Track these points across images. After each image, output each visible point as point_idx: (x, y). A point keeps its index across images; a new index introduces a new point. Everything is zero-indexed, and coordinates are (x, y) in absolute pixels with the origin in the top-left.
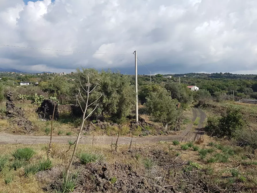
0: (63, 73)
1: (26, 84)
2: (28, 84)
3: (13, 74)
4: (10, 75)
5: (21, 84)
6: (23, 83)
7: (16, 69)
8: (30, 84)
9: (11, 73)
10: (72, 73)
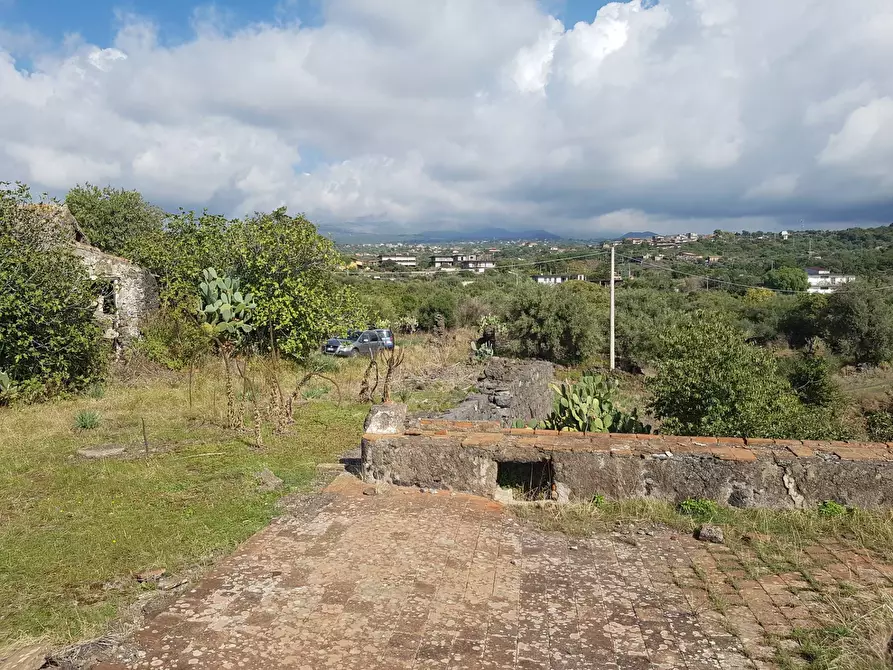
0: (689, 235)
1: (553, 279)
2: (559, 280)
3: (534, 248)
4: (525, 252)
5: (540, 280)
6: (545, 277)
7: (546, 230)
8: (563, 279)
9: (527, 244)
10: (717, 232)
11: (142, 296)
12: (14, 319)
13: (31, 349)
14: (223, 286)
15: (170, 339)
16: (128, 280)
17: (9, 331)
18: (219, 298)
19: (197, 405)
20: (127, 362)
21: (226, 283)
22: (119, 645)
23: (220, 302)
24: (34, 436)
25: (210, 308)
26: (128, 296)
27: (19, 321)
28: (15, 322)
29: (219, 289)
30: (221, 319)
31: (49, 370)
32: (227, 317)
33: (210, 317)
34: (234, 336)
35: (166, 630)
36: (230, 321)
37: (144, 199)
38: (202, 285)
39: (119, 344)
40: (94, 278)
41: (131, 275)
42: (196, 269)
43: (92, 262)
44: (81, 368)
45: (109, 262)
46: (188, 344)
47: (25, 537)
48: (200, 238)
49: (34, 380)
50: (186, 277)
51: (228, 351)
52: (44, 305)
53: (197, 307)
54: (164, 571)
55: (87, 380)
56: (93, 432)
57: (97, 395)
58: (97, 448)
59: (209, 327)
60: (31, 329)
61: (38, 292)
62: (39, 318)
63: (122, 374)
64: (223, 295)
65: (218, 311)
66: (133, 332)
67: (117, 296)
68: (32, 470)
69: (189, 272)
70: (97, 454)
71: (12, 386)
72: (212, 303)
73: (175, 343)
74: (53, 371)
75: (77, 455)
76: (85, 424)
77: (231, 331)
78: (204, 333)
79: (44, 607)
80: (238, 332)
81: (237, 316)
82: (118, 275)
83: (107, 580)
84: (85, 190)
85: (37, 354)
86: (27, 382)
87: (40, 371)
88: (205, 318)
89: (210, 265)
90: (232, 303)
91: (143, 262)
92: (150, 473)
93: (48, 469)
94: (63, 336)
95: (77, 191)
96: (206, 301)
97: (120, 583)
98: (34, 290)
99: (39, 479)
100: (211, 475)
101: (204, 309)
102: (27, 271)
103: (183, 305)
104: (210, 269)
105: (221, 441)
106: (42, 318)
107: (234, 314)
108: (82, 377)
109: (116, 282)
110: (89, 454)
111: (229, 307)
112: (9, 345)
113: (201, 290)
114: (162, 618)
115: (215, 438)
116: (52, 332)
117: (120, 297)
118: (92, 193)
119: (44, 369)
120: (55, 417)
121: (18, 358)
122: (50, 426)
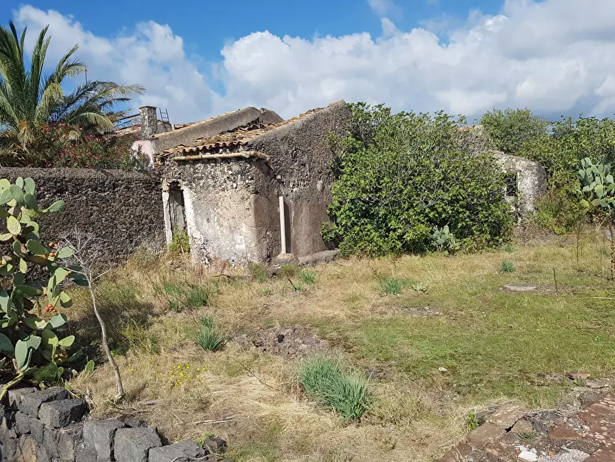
11: (537, 182)
12: (458, 201)
13: (467, 220)
14: (596, 171)
15: (556, 212)
16: (527, 172)
17: (455, 208)
18: (594, 180)
19: (582, 261)
20: (525, 228)
21: (599, 169)
22: (569, 418)
23: (594, 184)
24: (475, 274)
25: (586, 189)
26: (527, 184)
27: (461, 202)
28: (458, 203)
29: (593, 174)
30: (595, 197)
31: (478, 233)
32: (600, 195)
33: (587, 195)
34: (606, 209)
35: (602, 416)
36: (603, 198)
37: (533, 114)
38: (581, 172)
39: (520, 216)
40: (505, 172)
41: (529, 168)
42: (575, 160)
43: (503, 161)
44: (497, 232)
45: (514, 160)
46: (570, 216)
47: (485, 336)
48: (576, 136)
49: (469, 239)
50: (567, 167)
51: (601, 221)
52: (476, 191)
53: (576, 188)
54: (589, 375)
55: (501, 240)
56: (512, 275)
57: (509, 250)
58: (517, 285)
59: (585, 203)
60: (468, 207)
61: (473, 184)
62: (473, 200)
63: (523, 237)
64: (597, 178)
65: (593, 190)
66: (529, 207)
67: (519, 183)
68: (479, 295)
69: (570, 163)
70: (518, 289)
71: (456, 242)
72: (589, 184)
73: (561, 215)
74: (481, 234)
75: (505, 289)
76: (506, 269)
77: (603, 206)
78: (582, 208)
79: (509, 381)
80: (609, 206)
81: (609, 194)
82: (520, 168)
83: (547, 373)
84: (493, 114)
85: (471, 223)
86: (465, 240)
87: (472, 234)
88: (582, 196)
89: (586, 156)
90: (604, 184)
91: (535, 158)
92: (560, 306)
93: (489, 295)
94: (486, 211)
95: (487, 115)
96: (584, 183)
97: (557, 377)
98: (469, 182)
99: (485, 301)
100: (607, 313)
101: (582, 189)
102: (465, 171)
103: (567, 187)
104: (586, 159)
105: (608, 289)
106: (475, 200)
107: (606, 193)
108: (498, 238)
109: (518, 174)
110: (512, 288)
111: (601, 187)
112: (454, 217)
113: (579, 175)
114: (597, 407)
115: (602, 287)
116: (480, 209)
117: (520, 185)
118: (497, 115)
119: (475, 232)
120: (485, 263)
121: (460, 225)
122: (483, 268)
